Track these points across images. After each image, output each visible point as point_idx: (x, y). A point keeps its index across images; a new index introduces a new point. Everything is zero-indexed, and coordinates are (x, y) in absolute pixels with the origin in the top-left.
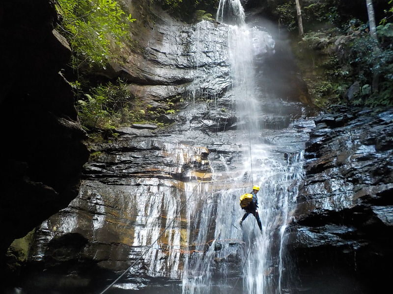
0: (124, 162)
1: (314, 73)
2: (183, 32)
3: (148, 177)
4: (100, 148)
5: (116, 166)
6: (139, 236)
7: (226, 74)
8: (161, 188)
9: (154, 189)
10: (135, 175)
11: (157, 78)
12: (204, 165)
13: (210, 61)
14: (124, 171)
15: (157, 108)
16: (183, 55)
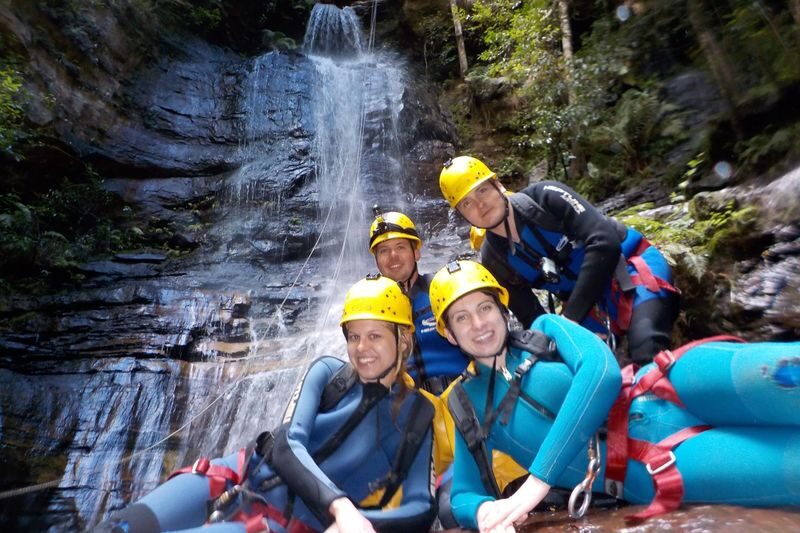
0: (76, 330)
1: (490, 142)
2: (229, 74)
3: (115, 357)
4: (35, 304)
5: (58, 338)
6: (74, 468)
7: (304, 152)
8: (139, 376)
9: (123, 379)
10: (91, 353)
11: (170, 164)
12: (237, 328)
13: (274, 128)
14: (72, 347)
15: (170, 221)
16: (223, 118)
